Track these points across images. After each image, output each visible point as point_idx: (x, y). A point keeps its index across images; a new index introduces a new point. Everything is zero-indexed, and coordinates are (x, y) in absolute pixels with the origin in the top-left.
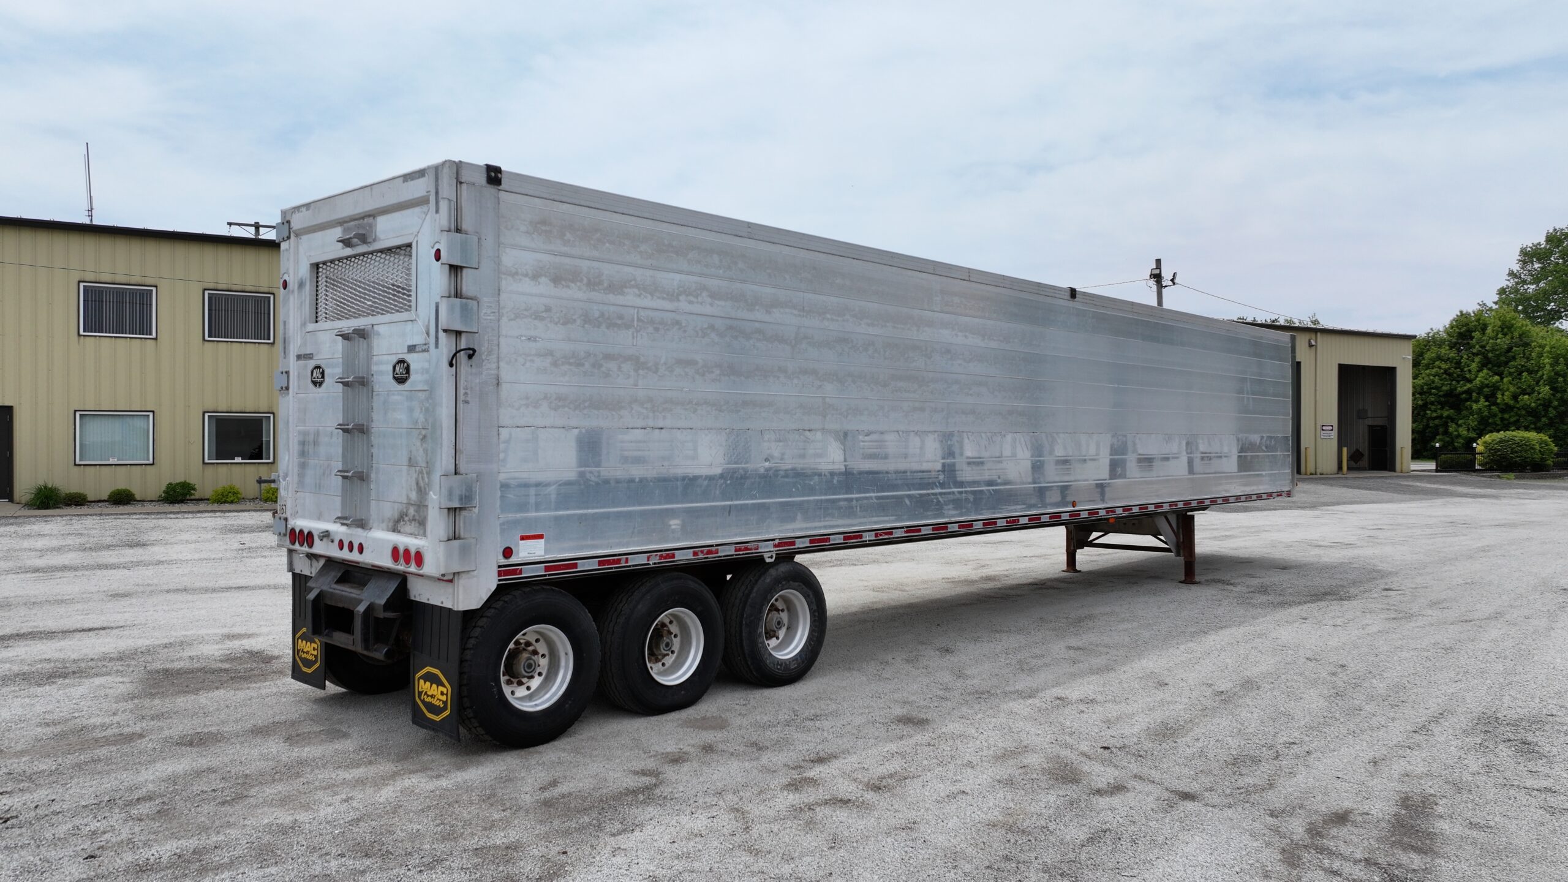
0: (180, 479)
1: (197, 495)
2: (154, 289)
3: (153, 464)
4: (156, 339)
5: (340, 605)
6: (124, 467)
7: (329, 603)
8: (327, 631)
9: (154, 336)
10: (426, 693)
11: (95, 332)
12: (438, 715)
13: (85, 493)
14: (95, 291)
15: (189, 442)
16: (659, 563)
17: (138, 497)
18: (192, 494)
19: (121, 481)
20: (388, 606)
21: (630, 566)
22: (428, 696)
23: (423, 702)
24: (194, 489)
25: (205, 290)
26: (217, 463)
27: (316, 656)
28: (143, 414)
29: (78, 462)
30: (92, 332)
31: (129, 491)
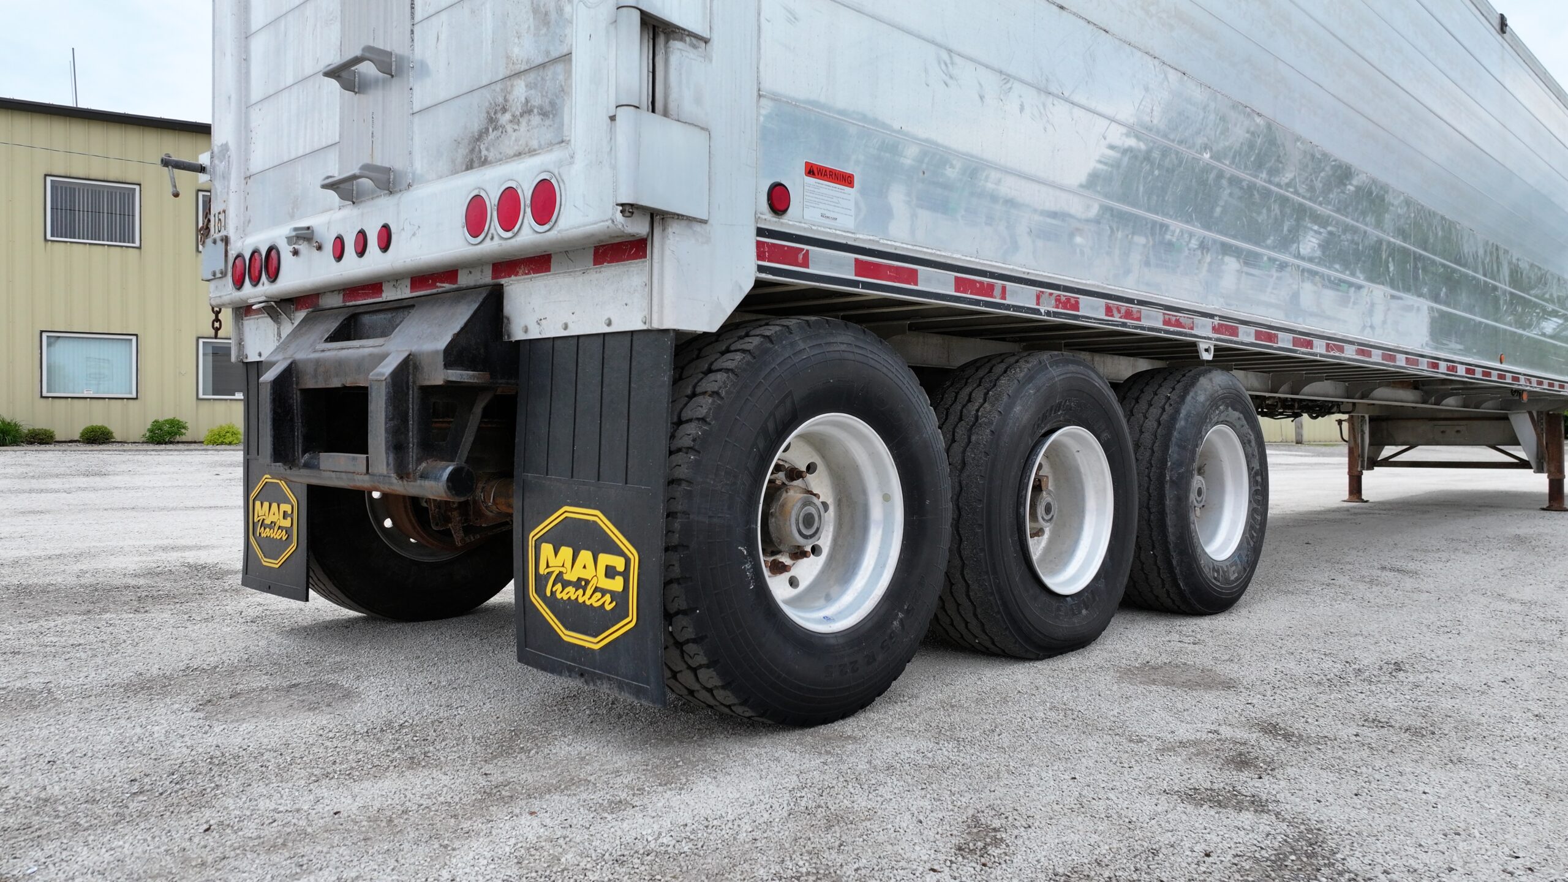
0: (168, 415)
1: (188, 435)
2: (137, 188)
3: (136, 398)
4: (140, 248)
5: (335, 383)
6: (101, 401)
7: (310, 384)
8: (307, 456)
9: (137, 244)
10: (559, 578)
11: (66, 237)
12: (595, 636)
13: (52, 430)
14: (66, 188)
15: (180, 373)
16: (1056, 314)
17: (117, 436)
18: (182, 434)
19: (98, 417)
20: (454, 355)
21: (1008, 307)
22: (566, 584)
23: (552, 603)
24: (184, 428)
25: (199, 190)
26: (214, 399)
27: (288, 531)
28: (125, 337)
29: (45, 394)
30: (61, 237)
31: (106, 428)
